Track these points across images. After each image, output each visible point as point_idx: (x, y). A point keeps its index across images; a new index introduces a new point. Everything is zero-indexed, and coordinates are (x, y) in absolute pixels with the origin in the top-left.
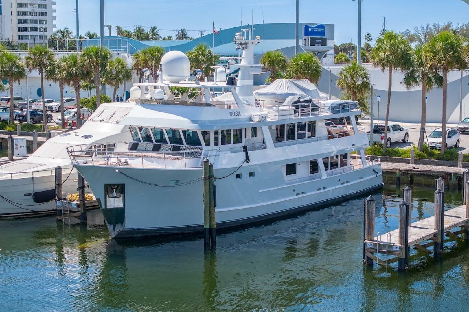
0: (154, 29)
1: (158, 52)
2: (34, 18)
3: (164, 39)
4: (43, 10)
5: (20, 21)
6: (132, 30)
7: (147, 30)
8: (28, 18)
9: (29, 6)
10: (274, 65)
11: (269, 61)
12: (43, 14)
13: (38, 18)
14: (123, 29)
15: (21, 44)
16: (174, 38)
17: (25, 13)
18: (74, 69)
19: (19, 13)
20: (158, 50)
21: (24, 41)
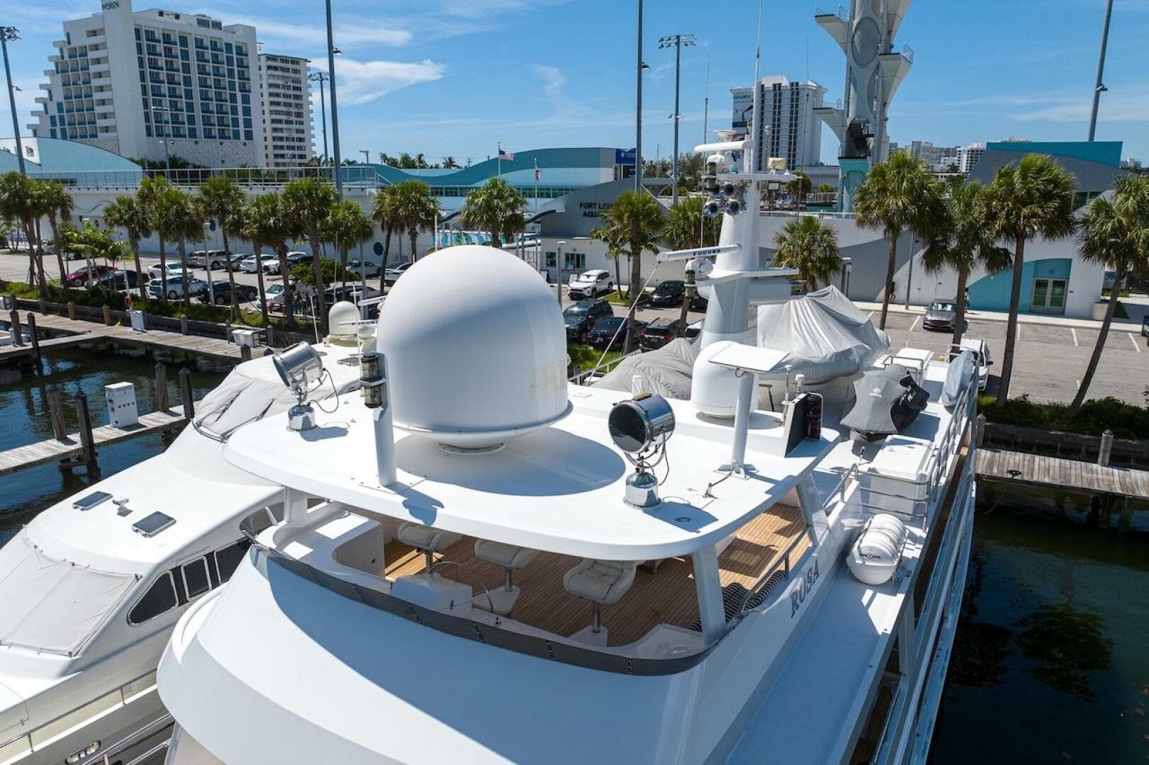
0: (420, 156)
1: (417, 192)
2: (291, 144)
3: (431, 167)
4: (301, 136)
5: (275, 147)
6: (399, 158)
7: (413, 157)
8: (285, 143)
9: (285, 131)
10: (637, 219)
11: (632, 212)
12: (301, 140)
13: (296, 144)
14: (389, 157)
15: (279, 172)
16: (442, 166)
17: (281, 139)
18: (272, 221)
19: (274, 139)
20: (416, 188)
21: (282, 168)
